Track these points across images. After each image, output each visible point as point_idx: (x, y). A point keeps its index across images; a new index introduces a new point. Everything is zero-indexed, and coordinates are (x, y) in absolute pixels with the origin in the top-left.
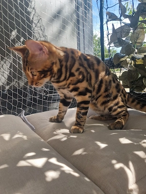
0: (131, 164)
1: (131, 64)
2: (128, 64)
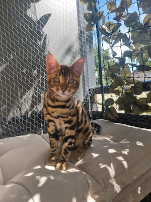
0: (112, 164)
1: (123, 92)
2: (120, 93)
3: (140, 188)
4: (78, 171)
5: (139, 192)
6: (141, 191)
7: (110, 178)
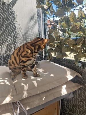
0: (28, 84)
3: (44, 97)
4: (9, 84)
5: (43, 99)
6: (45, 99)
7: (24, 90)
